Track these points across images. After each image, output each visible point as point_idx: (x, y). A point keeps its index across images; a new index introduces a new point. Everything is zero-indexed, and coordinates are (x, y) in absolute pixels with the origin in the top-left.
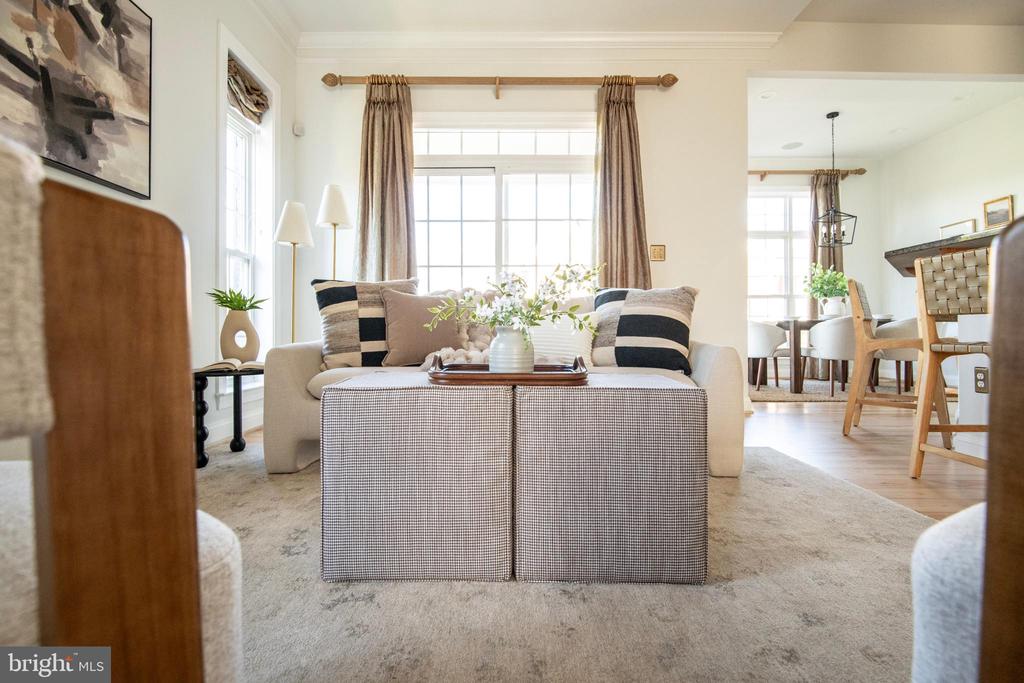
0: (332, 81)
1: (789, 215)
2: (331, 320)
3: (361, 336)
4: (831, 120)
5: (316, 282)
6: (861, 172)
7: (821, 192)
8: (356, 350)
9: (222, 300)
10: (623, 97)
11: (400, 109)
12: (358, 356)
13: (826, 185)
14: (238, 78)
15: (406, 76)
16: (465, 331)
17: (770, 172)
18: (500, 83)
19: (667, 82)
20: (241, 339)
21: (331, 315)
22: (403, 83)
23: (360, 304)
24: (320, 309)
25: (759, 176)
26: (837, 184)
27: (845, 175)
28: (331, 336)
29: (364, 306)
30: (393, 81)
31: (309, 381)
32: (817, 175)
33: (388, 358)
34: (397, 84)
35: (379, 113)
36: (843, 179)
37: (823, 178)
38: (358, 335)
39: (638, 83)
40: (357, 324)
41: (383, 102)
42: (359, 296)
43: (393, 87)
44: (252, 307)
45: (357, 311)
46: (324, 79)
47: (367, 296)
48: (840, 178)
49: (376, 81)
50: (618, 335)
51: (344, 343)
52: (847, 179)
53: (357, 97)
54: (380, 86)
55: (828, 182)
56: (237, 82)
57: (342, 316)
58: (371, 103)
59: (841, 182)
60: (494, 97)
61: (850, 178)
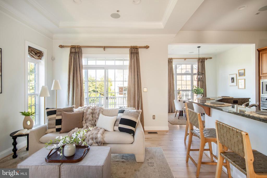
0: (61, 46)
1: (192, 69)
2: (49, 120)
3: (56, 124)
4: (198, 48)
5: (47, 109)
6: (211, 58)
7: (200, 64)
8: (54, 128)
9: (24, 114)
10: (135, 52)
11: (78, 54)
12: (55, 130)
13: (201, 62)
14: (32, 52)
15: (80, 45)
16: (84, 120)
17: (187, 58)
18: (105, 48)
19: (147, 47)
20: (29, 123)
21: (50, 118)
22: (79, 48)
23: (57, 115)
24: (47, 116)
25: (184, 59)
26: (204, 62)
27: (207, 59)
28: (48, 124)
29: (58, 116)
30: (77, 47)
31: (39, 139)
32: (199, 59)
33: (61, 131)
34: (78, 48)
35: (73, 56)
36: (206, 60)
37: (200, 60)
38: (55, 124)
39: (139, 48)
40: (55, 121)
41: (74, 52)
42: (56, 113)
43: (77, 49)
44: (31, 115)
45: (56, 117)
46: (59, 46)
47: (59, 113)
48: (205, 59)
49: (73, 47)
50: (120, 124)
51: (52, 126)
52: (207, 60)
53: (68, 51)
54: (73, 49)
55: (202, 61)
56: (32, 53)
57: (52, 119)
58: (71, 53)
59: (205, 61)
60: (103, 50)
61: (208, 60)
